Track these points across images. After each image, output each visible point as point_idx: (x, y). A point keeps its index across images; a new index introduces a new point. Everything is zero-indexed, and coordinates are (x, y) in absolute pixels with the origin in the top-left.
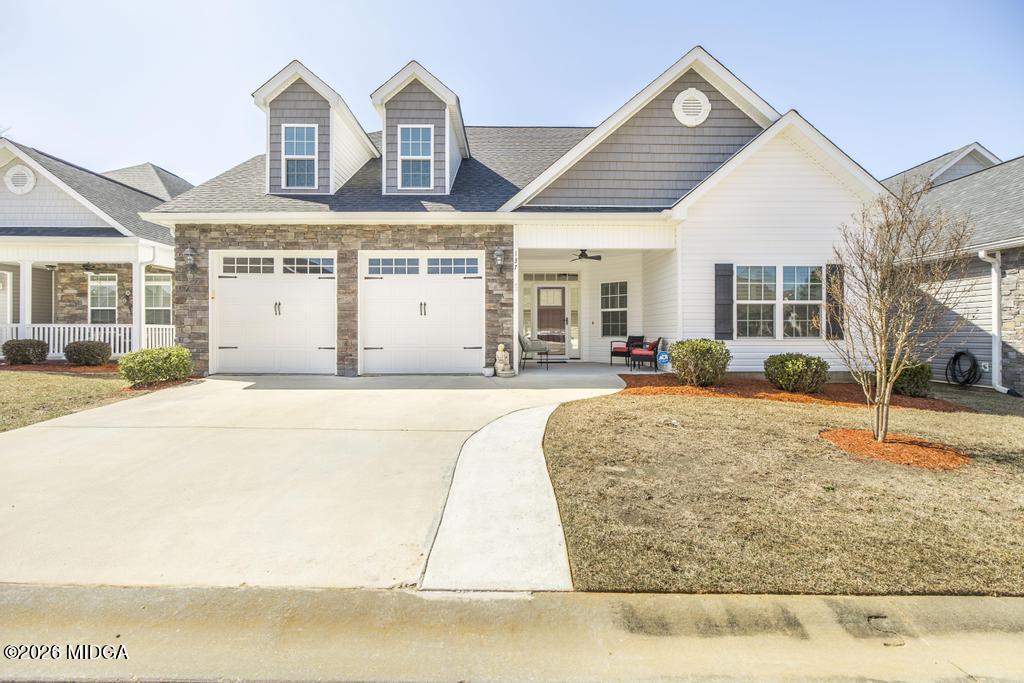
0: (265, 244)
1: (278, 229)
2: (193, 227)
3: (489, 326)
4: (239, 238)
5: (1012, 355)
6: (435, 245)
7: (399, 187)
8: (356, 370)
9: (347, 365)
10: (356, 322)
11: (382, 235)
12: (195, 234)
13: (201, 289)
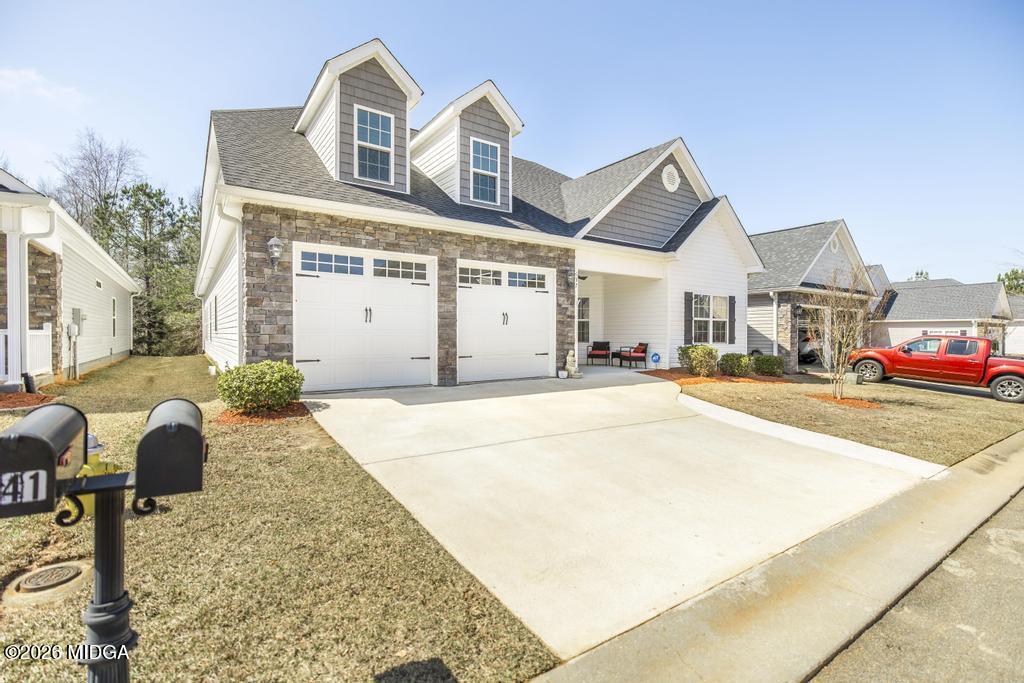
0: (364, 242)
1: (378, 227)
2: (271, 210)
3: (559, 335)
4: (333, 232)
5: (783, 351)
6: (520, 260)
7: (471, 199)
8: (455, 379)
9: (448, 374)
10: (455, 330)
11: (478, 246)
12: (275, 219)
13: (283, 289)
